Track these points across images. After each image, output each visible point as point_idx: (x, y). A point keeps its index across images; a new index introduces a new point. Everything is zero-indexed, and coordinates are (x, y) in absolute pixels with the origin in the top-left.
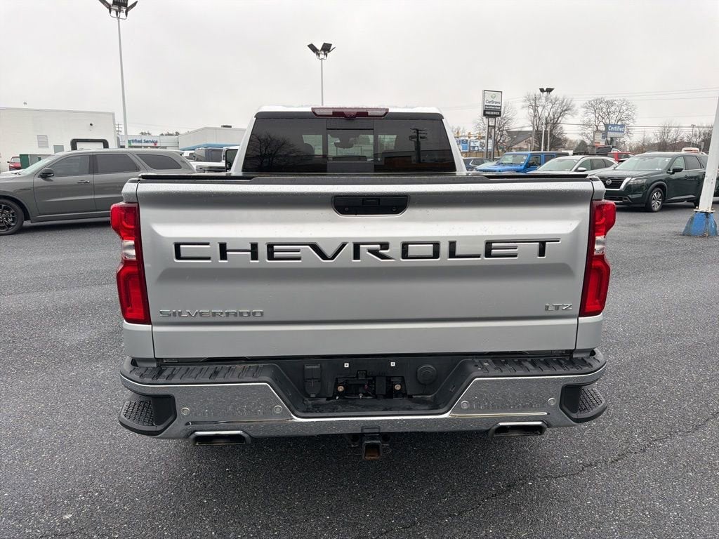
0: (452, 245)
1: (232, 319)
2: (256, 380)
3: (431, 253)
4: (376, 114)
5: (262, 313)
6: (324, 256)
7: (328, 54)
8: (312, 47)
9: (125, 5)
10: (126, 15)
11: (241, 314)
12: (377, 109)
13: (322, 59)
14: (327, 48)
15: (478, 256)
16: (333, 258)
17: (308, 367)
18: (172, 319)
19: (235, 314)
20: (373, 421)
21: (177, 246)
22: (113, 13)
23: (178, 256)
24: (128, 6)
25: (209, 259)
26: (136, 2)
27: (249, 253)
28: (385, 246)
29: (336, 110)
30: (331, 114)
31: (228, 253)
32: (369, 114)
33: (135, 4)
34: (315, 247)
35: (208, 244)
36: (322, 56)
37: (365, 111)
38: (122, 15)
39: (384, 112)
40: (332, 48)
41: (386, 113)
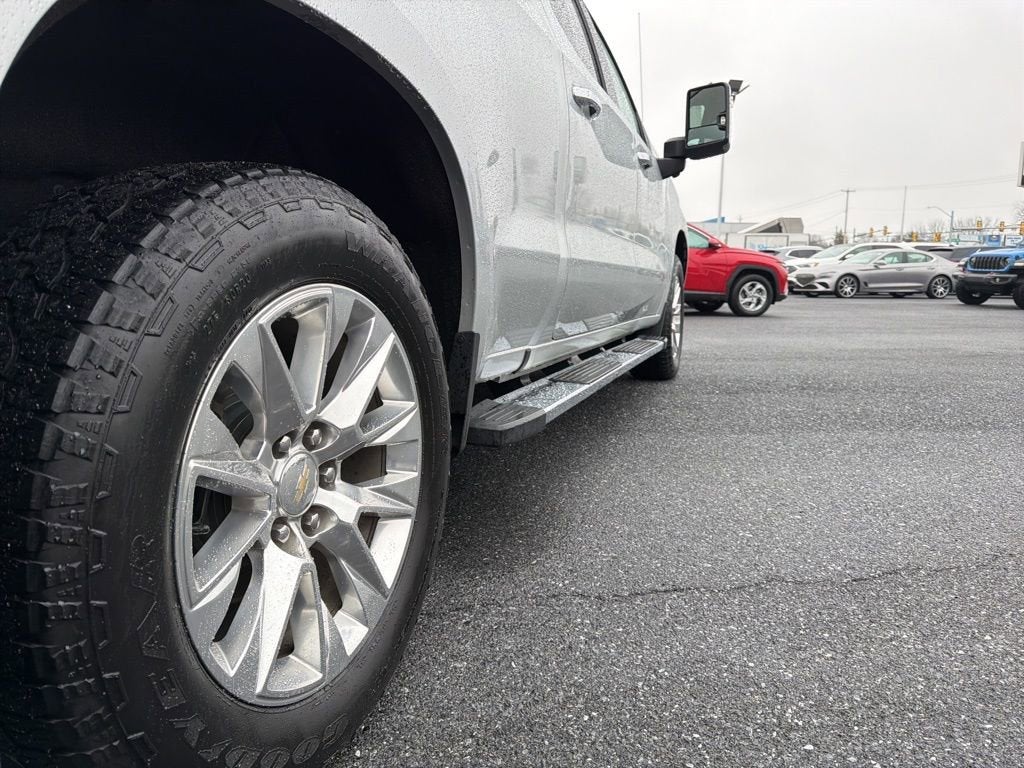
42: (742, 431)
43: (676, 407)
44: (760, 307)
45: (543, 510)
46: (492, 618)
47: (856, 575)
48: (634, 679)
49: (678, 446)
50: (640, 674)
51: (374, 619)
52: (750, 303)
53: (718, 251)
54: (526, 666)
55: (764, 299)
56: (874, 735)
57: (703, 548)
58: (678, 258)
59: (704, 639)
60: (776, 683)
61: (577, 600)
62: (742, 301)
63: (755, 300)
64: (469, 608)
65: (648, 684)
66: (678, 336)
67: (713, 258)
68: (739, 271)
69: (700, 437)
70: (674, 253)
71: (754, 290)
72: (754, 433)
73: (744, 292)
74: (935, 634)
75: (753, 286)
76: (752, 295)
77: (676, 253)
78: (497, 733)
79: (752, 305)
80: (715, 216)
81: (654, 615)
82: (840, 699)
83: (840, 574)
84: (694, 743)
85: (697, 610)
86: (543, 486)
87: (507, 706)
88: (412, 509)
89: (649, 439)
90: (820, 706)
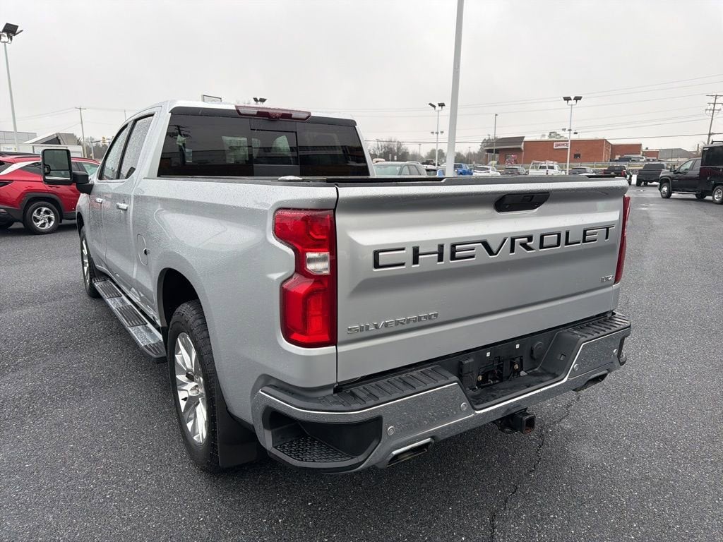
0: (567, 233)
1: (412, 325)
2: (448, 381)
3: (555, 242)
4: (299, 117)
5: (436, 315)
6: (491, 253)
7: (13, 37)
11: (420, 319)
12: (300, 111)
13: (5, 42)
15: (579, 243)
16: (496, 254)
17: (466, 362)
18: (360, 335)
19: (415, 320)
20: (511, 403)
21: (376, 254)
23: (377, 265)
25: (403, 264)
27: (437, 255)
28: (530, 238)
29: (260, 110)
30: (255, 113)
31: (420, 257)
32: (293, 116)
34: (485, 244)
35: (403, 249)
36: (5, 39)
37: (288, 113)
39: (308, 115)
41: (309, 116)
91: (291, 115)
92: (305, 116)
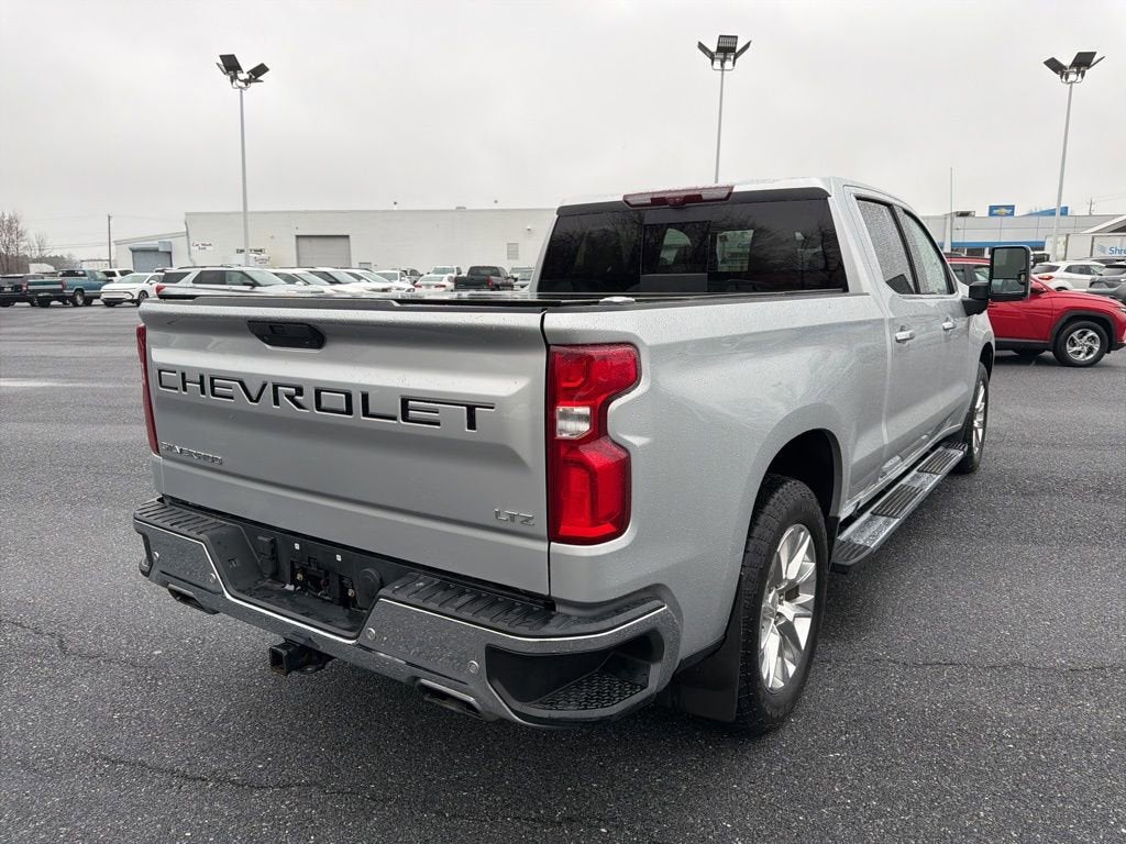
0: (365, 397)
3: (345, 406)
4: (714, 197)
7: (1087, 71)
8: (1054, 65)
9: (733, 49)
10: (734, 63)
13: (1072, 82)
14: (1084, 61)
22: (717, 64)
24: (737, 50)
26: (749, 44)
28: (299, 390)
29: (656, 196)
30: (650, 201)
32: (704, 198)
33: (747, 46)
36: (1072, 77)
37: (697, 193)
38: (728, 64)
39: (727, 192)
40: (1095, 59)
41: (730, 194)
42: (1026, 541)
43: (973, 509)
44: (1091, 356)
45: (865, 603)
46: (843, 668)
47: (1073, 666)
48: (923, 706)
49: (968, 554)
50: (926, 704)
51: (798, 662)
52: (1080, 352)
53: (1043, 296)
54: (865, 694)
55: (1097, 348)
56: (1047, 746)
57: (974, 640)
58: (983, 366)
59: (965, 692)
60: (1002, 718)
61: (891, 664)
62: (1070, 350)
63: (1086, 349)
64: (829, 662)
65: (930, 709)
66: (980, 431)
67: (1037, 303)
68: (1067, 317)
69: (989, 545)
70: (978, 359)
71: (1085, 337)
72: (1036, 543)
73: (1072, 339)
74: (1108, 706)
75: (1084, 333)
76: (1082, 345)
77: (981, 360)
78: (855, 721)
79: (1082, 355)
80: (1053, 206)
81: (937, 676)
82: (1035, 729)
83: (1063, 665)
84: (952, 737)
85: (963, 677)
86: (863, 584)
87: (858, 710)
88: (810, 613)
89: (945, 544)
90: (1023, 730)
91: (700, 196)
92: (724, 194)
